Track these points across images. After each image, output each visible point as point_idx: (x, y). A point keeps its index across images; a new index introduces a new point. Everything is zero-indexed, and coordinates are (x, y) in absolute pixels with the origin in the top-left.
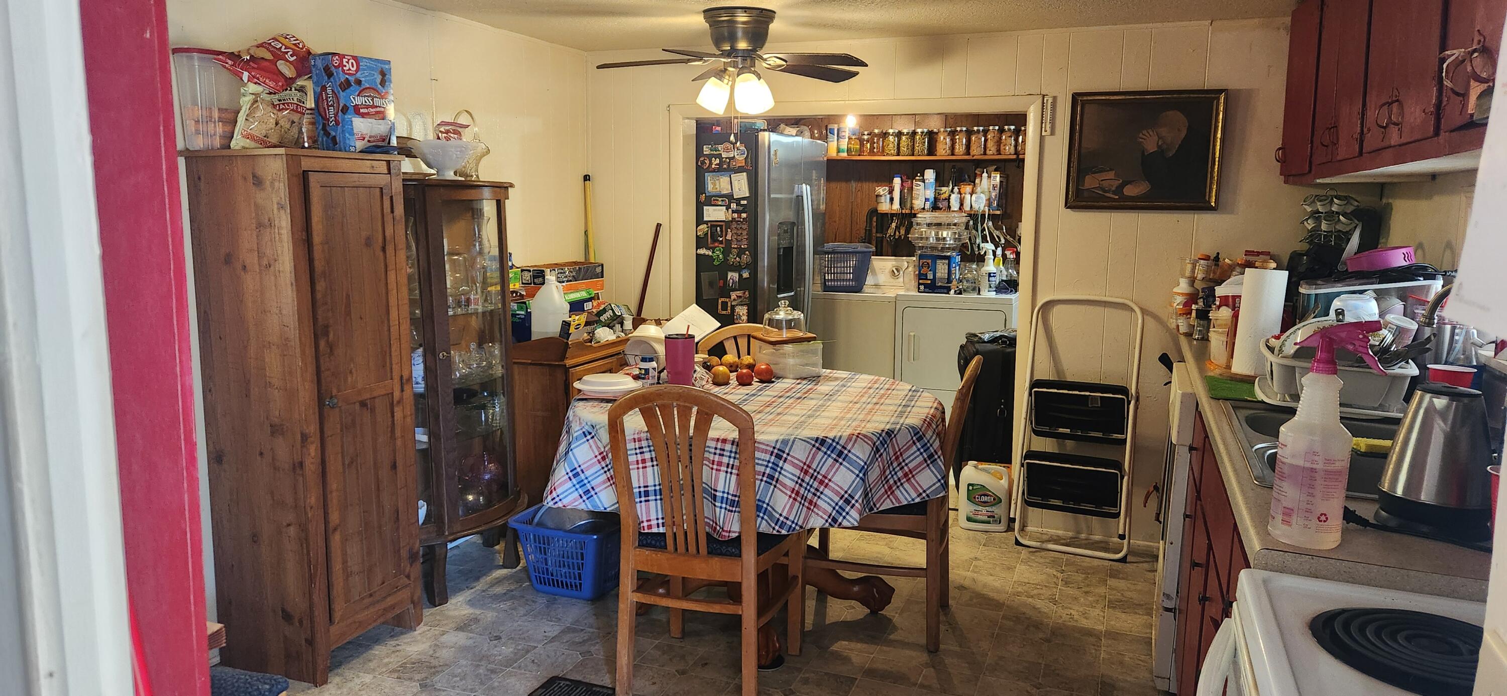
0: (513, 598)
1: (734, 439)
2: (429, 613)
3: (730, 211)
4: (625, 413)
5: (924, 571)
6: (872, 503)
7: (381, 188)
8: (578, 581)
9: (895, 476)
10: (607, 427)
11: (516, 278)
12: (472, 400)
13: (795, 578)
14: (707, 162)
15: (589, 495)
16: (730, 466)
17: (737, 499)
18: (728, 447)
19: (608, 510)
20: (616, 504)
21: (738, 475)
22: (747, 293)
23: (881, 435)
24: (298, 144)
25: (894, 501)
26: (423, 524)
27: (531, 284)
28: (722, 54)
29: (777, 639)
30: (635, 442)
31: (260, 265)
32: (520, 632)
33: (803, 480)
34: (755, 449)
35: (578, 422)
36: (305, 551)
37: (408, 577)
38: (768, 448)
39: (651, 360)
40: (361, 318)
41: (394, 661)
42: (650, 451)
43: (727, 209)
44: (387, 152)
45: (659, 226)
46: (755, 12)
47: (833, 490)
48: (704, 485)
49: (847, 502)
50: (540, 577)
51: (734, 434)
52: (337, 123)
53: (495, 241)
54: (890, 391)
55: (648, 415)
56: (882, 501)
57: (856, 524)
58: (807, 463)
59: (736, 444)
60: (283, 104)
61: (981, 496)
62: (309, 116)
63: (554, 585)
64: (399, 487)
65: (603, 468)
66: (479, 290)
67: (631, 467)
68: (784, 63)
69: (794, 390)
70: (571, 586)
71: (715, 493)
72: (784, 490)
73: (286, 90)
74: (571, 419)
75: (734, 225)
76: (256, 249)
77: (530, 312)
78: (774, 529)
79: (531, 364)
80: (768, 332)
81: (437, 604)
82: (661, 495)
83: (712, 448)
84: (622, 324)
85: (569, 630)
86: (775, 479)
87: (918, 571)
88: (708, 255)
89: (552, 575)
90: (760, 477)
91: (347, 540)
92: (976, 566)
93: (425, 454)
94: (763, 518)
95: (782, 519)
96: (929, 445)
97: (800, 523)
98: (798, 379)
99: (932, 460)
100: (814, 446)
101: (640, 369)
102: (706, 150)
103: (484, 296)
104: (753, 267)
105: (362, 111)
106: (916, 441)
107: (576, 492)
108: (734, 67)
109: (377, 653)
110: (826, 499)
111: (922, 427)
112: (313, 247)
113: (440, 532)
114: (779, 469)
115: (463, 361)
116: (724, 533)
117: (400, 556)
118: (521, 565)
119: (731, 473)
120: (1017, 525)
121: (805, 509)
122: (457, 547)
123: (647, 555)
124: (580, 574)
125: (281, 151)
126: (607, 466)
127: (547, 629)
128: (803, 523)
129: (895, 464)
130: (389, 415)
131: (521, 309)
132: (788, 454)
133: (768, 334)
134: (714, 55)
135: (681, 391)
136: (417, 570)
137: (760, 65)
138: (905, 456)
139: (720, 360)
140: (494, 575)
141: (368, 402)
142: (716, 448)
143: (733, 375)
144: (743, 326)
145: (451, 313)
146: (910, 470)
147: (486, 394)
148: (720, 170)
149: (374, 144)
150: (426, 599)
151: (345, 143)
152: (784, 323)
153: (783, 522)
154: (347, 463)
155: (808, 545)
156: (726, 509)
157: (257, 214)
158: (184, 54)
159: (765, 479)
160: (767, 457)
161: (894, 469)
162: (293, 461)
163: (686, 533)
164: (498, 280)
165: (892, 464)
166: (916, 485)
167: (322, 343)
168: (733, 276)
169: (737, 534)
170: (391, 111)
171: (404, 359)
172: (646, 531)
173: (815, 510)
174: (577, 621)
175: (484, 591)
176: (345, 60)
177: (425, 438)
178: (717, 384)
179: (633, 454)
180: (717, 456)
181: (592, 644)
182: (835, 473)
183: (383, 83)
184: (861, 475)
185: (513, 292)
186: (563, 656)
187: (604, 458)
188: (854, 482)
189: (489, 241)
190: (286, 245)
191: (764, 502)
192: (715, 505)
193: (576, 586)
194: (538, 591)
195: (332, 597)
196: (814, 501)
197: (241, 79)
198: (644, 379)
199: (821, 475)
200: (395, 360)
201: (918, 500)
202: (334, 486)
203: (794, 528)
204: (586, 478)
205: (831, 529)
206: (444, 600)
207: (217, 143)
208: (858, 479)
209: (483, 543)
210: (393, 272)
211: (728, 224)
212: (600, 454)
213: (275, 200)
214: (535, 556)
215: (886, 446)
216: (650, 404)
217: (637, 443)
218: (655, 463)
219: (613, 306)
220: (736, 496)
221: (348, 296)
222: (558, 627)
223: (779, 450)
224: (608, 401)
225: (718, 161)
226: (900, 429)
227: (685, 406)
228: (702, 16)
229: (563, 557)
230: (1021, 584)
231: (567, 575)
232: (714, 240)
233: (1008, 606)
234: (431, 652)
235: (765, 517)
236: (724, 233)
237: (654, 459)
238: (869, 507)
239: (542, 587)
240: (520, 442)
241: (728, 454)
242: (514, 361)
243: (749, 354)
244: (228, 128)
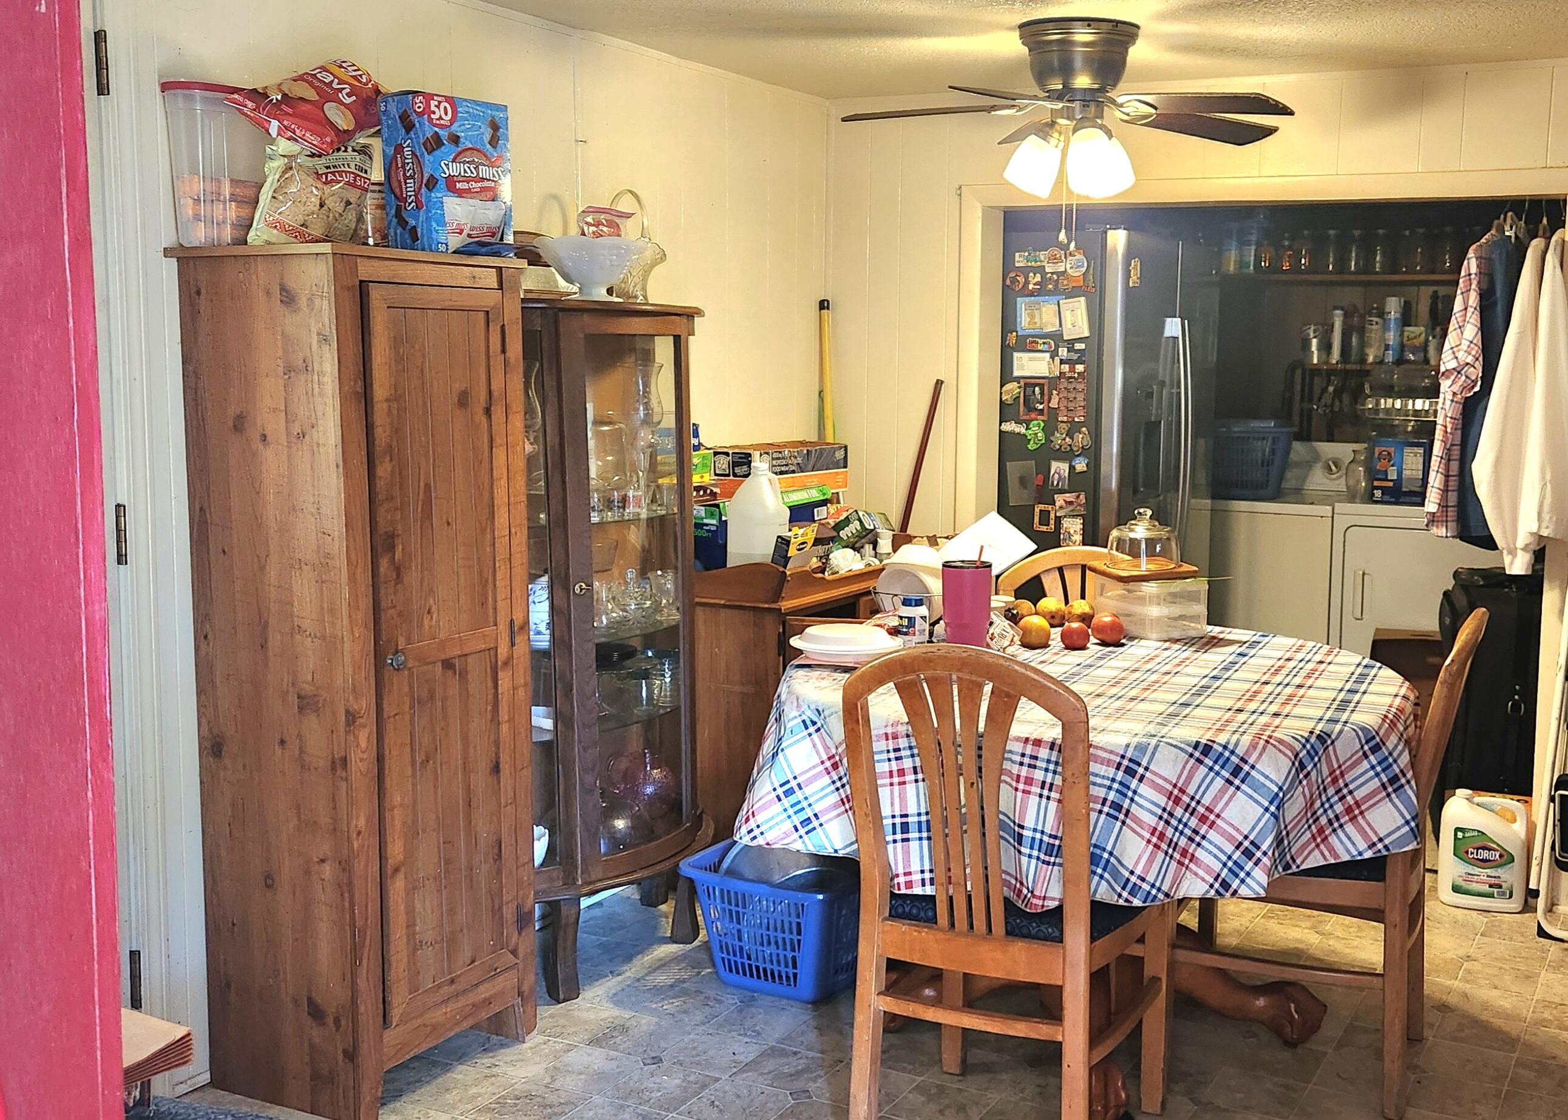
0: (685, 993)
1: (1055, 739)
2: (547, 1013)
3: (1057, 360)
4: (870, 691)
5: (1380, 979)
6: (1288, 857)
7: (488, 312)
8: (791, 971)
9: (1329, 812)
10: (841, 713)
11: (704, 465)
12: (628, 662)
13: (1156, 980)
14: (1021, 279)
15: (810, 827)
16: (1047, 786)
17: (1057, 842)
18: (1044, 753)
19: (841, 854)
20: (852, 844)
21: (1059, 801)
22: (1082, 497)
23: (1307, 741)
24: (356, 237)
25: (1327, 853)
26: (542, 865)
27: (728, 475)
28: (1049, 97)
29: (1123, 1083)
30: (887, 739)
31: (288, 434)
32: (694, 1053)
33: (1171, 814)
34: (1089, 758)
35: (795, 704)
36: (347, 904)
37: (514, 952)
38: (1112, 757)
39: (919, 603)
40: (448, 524)
41: (486, 1093)
42: (913, 756)
43: (1052, 358)
44: (497, 254)
45: (939, 384)
46: (1105, 26)
47: (1223, 833)
48: (1001, 817)
49: (1248, 854)
50: (729, 960)
51: (1053, 731)
52: (419, 207)
53: (670, 405)
54: (1324, 665)
55: (909, 694)
56: (1306, 852)
57: (1263, 894)
58: (1179, 785)
59: (1057, 748)
60: (333, 173)
61: (1478, 849)
62: (376, 195)
63: (752, 976)
64: (503, 804)
65: (834, 782)
66: (642, 483)
67: (879, 782)
68: (1153, 111)
69: (1158, 660)
70: (780, 977)
71: (1021, 831)
72: (1138, 829)
73: (339, 150)
74: (783, 697)
75: (1063, 384)
76: (283, 408)
77: (726, 521)
78: (1120, 896)
79: (724, 606)
80: (1114, 562)
81: (562, 997)
82: (929, 830)
83: (1017, 753)
84: (875, 545)
85: (772, 1052)
86: (1124, 811)
87: (1369, 978)
88: (1019, 434)
89: (749, 958)
90: (1098, 807)
91: (414, 888)
92: (1469, 972)
93: (547, 749)
94: (1101, 877)
95: (1133, 879)
96: (1391, 760)
97: (1165, 888)
98: (1166, 641)
99: (1395, 786)
100: (1191, 755)
101: (901, 618)
102: (1020, 260)
103: (651, 493)
104: (1094, 453)
105: (458, 185)
106: (1369, 753)
107: (789, 821)
108: (1068, 118)
109: (460, 1077)
110: (1211, 848)
111: (1380, 728)
112: (373, 407)
113: (570, 881)
114: (1130, 794)
115: (614, 598)
116: (1034, 901)
117: (502, 917)
118: (699, 938)
119: (1048, 798)
120: (1541, 903)
121: (1174, 864)
122: (599, 904)
123: (904, 933)
124: (794, 959)
125: (326, 248)
126: (840, 779)
127: (736, 1048)
128: (1171, 888)
129: (1331, 791)
130: (490, 684)
131: (712, 515)
132: (1147, 769)
133: (1115, 563)
134: (1035, 97)
135: (964, 655)
136: (530, 941)
137: (1112, 115)
138: (1348, 777)
139: (1035, 606)
140: (655, 953)
141: (457, 662)
142: (1023, 755)
143: (1056, 633)
144: (1074, 550)
145: (595, 518)
146: (1357, 803)
147: (650, 654)
148: (1041, 291)
149: (476, 239)
150: (545, 990)
151: (430, 237)
152: (1143, 546)
153: (1135, 884)
154: (418, 760)
155: (1178, 924)
156: (1038, 858)
157: (285, 352)
158: (179, 91)
159: (1106, 809)
160: (1111, 772)
161: (1328, 800)
162: (333, 757)
163: (970, 897)
164: (674, 467)
165: (1325, 789)
166: (1367, 829)
167: (384, 564)
168: (1059, 468)
169: (1057, 903)
170: (506, 189)
171: (517, 593)
172: (903, 891)
173: (1192, 866)
174: (789, 1037)
175: (638, 980)
176: (433, 103)
177: (548, 724)
178: (1028, 645)
179: (883, 761)
180: (1025, 769)
181: (810, 1079)
182: (1227, 804)
183: (494, 142)
184: (1273, 809)
185: (698, 489)
186: (762, 1097)
187: (835, 766)
188: (1260, 820)
189: (660, 402)
190: (329, 401)
191: (1104, 850)
192: (1020, 852)
193: (788, 978)
194: (726, 984)
195: (387, 983)
196: (1191, 851)
197: (267, 131)
198: (906, 634)
199: (1203, 805)
200: (502, 594)
201: (1368, 855)
202: (397, 799)
203: (1155, 897)
204: (806, 798)
205: (1221, 902)
206: (573, 993)
207: (227, 234)
208: (1268, 815)
209: (641, 899)
210: (503, 449)
211: (1053, 382)
212: (829, 759)
213: (314, 330)
214: (723, 925)
215: (1316, 759)
216: (912, 677)
217: (890, 741)
218: (920, 776)
219: (861, 513)
220: (1055, 837)
221: (427, 486)
222: (756, 1046)
223: (1131, 760)
224: (846, 670)
225: (1038, 278)
226: (1341, 732)
227: (971, 682)
228: (1017, 34)
229: (768, 929)
230: (1548, 1004)
231: (774, 958)
232: (1030, 408)
233: (1524, 1044)
234: (548, 1080)
235: (1106, 875)
236: (1046, 398)
237: (919, 769)
238: (1283, 863)
239: (733, 977)
240: (704, 734)
241: (1044, 765)
242: (697, 600)
243: (1083, 597)
244: (245, 212)
